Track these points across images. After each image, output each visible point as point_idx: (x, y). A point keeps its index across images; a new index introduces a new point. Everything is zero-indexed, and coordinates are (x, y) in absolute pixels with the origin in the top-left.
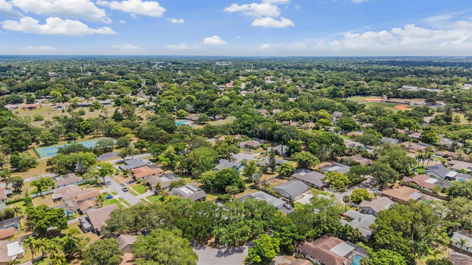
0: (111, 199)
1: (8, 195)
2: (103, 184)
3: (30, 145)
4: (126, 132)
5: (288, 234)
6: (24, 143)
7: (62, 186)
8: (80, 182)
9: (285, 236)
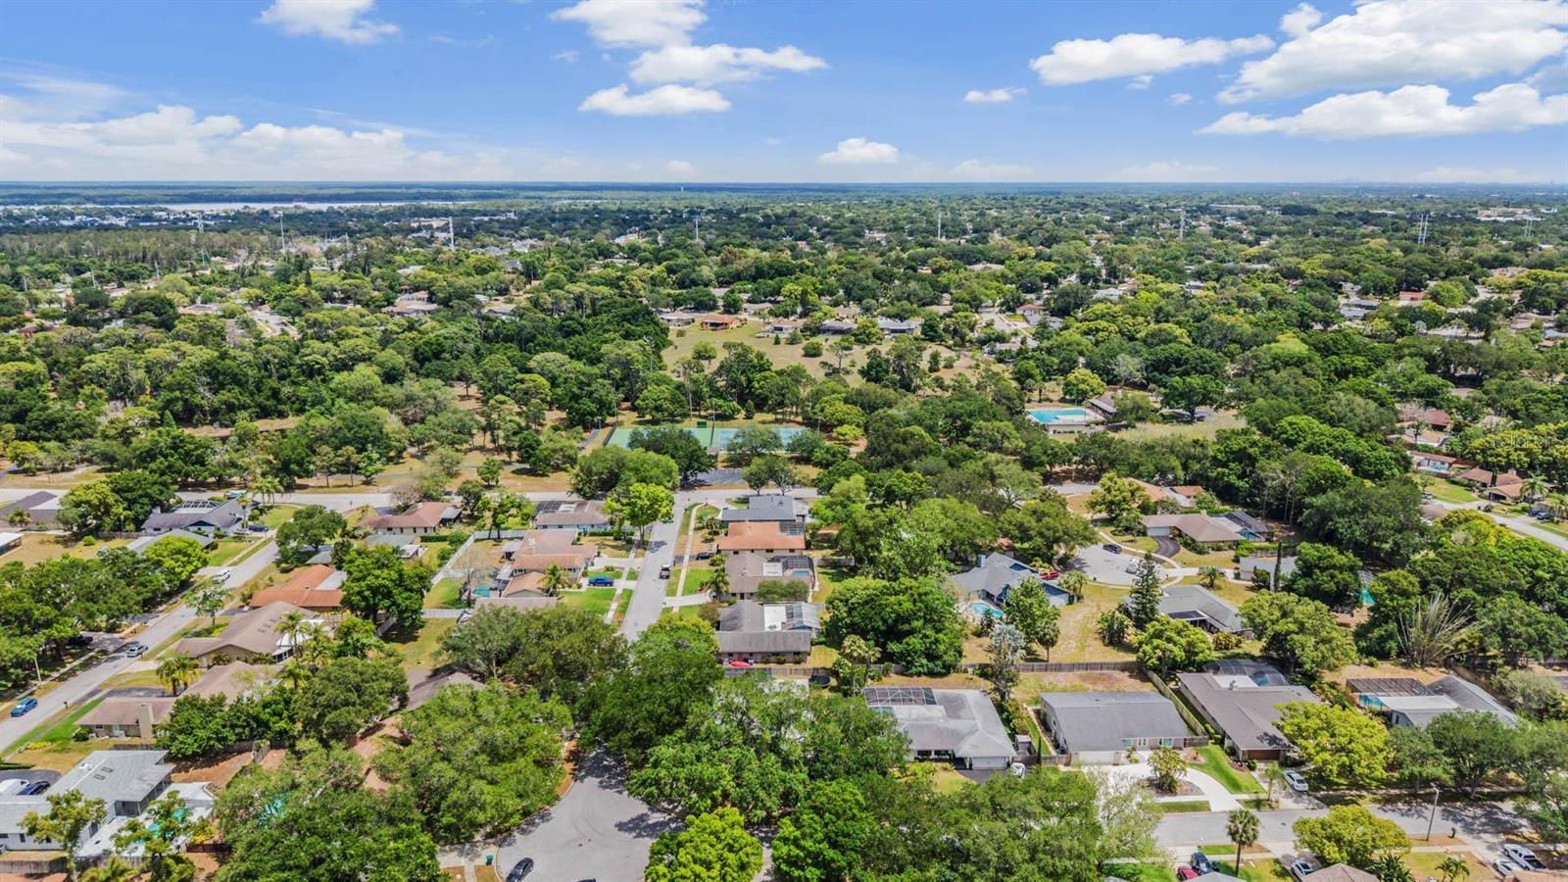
0: (608, 587)
1: (444, 522)
2: (643, 545)
3: (613, 415)
4: (839, 415)
5: (808, 844)
6: (593, 407)
7: (553, 526)
8: (599, 526)
9: (798, 846)
